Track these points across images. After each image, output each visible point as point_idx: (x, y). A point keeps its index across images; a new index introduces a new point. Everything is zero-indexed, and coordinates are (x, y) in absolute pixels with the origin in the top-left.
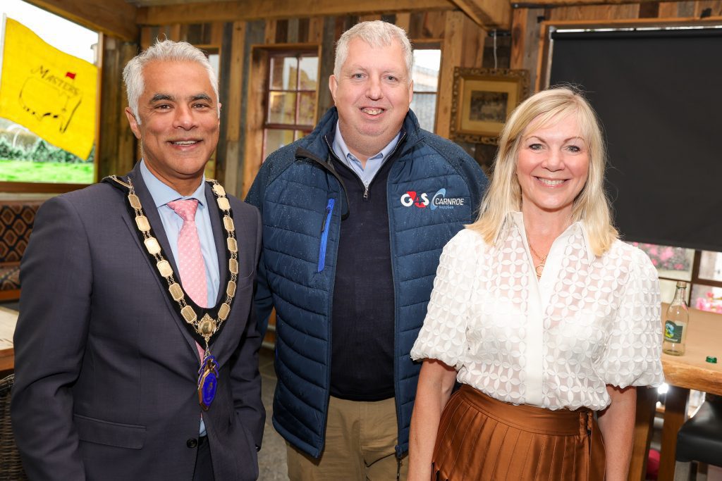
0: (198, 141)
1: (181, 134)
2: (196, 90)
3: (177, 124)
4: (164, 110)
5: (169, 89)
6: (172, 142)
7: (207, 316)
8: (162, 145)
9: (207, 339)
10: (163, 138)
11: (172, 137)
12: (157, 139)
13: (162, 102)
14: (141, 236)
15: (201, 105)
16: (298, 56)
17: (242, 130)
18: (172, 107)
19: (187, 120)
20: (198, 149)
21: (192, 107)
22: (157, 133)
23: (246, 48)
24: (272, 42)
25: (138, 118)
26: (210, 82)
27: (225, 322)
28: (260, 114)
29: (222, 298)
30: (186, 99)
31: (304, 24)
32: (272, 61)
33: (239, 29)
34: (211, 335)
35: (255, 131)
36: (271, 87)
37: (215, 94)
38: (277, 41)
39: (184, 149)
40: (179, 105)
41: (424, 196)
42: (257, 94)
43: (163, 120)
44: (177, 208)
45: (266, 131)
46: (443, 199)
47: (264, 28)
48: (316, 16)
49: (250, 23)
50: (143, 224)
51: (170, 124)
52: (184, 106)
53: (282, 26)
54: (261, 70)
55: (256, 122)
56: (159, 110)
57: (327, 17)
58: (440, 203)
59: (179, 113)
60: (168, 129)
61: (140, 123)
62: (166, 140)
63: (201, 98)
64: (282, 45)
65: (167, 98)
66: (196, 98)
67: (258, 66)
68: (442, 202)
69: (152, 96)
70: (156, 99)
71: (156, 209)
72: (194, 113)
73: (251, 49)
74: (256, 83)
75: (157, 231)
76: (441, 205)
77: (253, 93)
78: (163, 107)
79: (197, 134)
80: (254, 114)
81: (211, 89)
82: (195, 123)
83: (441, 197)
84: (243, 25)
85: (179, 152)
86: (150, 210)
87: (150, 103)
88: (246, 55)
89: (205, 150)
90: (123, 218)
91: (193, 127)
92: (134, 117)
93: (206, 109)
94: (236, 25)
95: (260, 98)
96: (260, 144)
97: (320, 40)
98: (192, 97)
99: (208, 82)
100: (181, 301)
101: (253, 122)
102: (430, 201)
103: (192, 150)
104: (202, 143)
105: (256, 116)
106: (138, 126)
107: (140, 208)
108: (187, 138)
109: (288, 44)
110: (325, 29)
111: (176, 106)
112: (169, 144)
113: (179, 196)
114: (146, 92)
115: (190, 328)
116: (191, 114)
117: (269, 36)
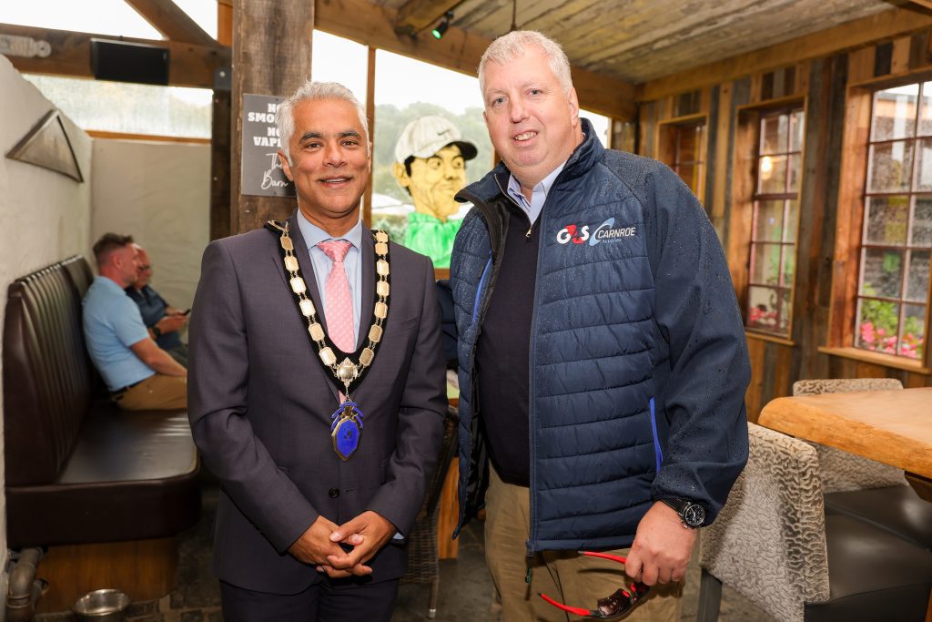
0: (348, 179)
1: (330, 172)
2: (344, 126)
3: (327, 161)
4: (314, 149)
5: (317, 127)
6: (323, 181)
7: (347, 360)
8: (314, 185)
9: (347, 384)
10: (315, 176)
11: (323, 176)
12: (308, 179)
13: (312, 140)
14: (288, 275)
15: (349, 143)
16: (788, 113)
17: (727, 204)
18: (322, 145)
19: (336, 156)
20: (348, 187)
21: (341, 144)
22: (308, 172)
23: (732, 111)
24: (758, 101)
25: (290, 160)
26: (358, 119)
27: (368, 368)
28: (749, 184)
29: (364, 342)
30: (334, 136)
31: (790, 73)
32: (763, 123)
33: (726, 91)
34: (351, 380)
35: (742, 204)
36: (762, 152)
37: (364, 131)
38: (763, 98)
39: (334, 186)
40: (328, 143)
41: (584, 229)
42: (744, 162)
43: (314, 159)
44: (326, 249)
45: (756, 203)
46: (609, 230)
47: (749, 86)
48: (801, 62)
49: (737, 83)
50: (291, 264)
51: (321, 162)
52: (333, 143)
53: (768, 79)
54: (750, 133)
55: (743, 193)
56: (310, 150)
57: (814, 60)
58: (604, 236)
59: (329, 150)
60: (318, 168)
61: (291, 165)
62: (316, 178)
63: (350, 134)
64: (767, 102)
65: (316, 136)
66: (345, 135)
67: (746, 130)
68: (607, 235)
69: (302, 135)
70: (305, 137)
71: (307, 251)
72: (344, 150)
73: (737, 112)
74: (744, 149)
75: (306, 272)
76: (606, 239)
77: (739, 162)
78: (314, 146)
79: (347, 172)
80: (741, 186)
81: (360, 126)
82: (344, 160)
83: (606, 228)
84: (729, 86)
85: (328, 189)
86: (301, 252)
87: (300, 142)
88: (732, 120)
89: (354, 188)
90: (273, 259)
91: (342, 164)
92: (286, 159)
93: (355, 146)
94: (723, 88)
95: (748, 167)
96: (750, 219)
97: (806, 90)
98: (339, 134)
99: (356, 119)
100: (321, 342)
101: (740, 194)
102: (591, 235)
103: (341, 188)
104: (352, 180)
105: (743, 187)
106: (290, 167)
107: (291, 249)
108: (336, 176)
109: (775, 100)
110: (812, 76)
111: (325, 144)
112: (320, 182)
113: (329, 237)
114: (296, 132)
115: (329, 371)
116: (340, 151)
117: (755, 95)
